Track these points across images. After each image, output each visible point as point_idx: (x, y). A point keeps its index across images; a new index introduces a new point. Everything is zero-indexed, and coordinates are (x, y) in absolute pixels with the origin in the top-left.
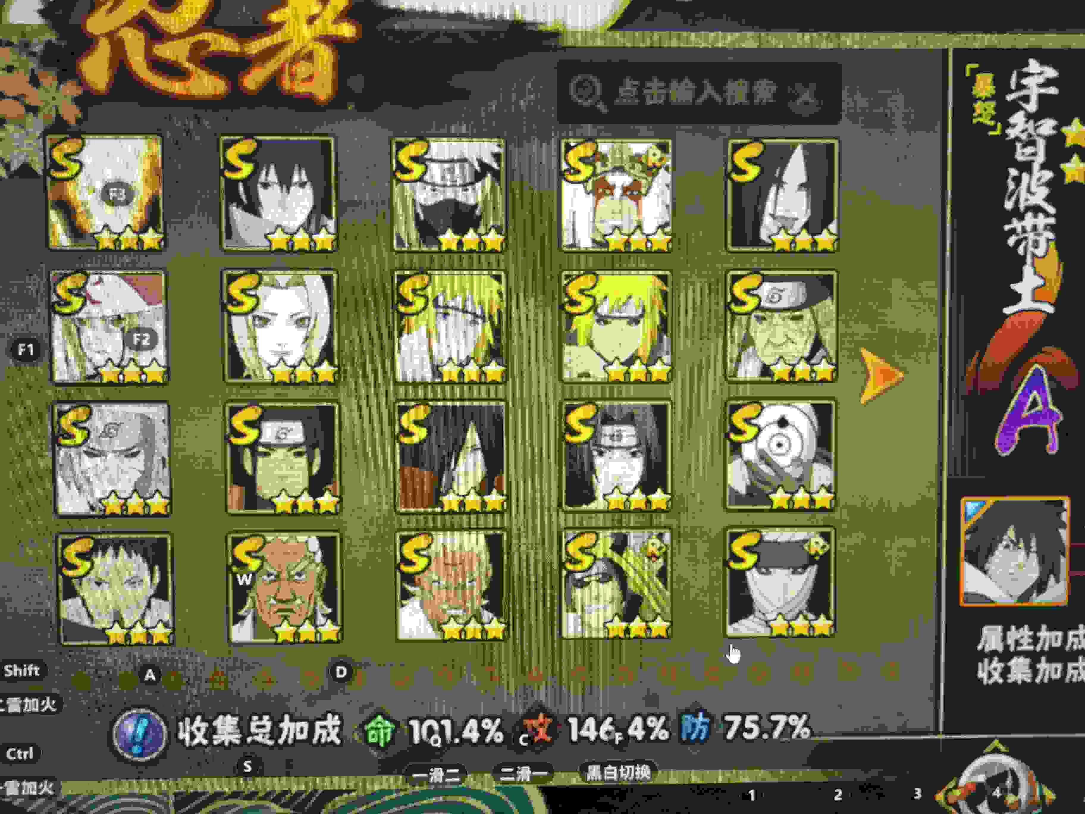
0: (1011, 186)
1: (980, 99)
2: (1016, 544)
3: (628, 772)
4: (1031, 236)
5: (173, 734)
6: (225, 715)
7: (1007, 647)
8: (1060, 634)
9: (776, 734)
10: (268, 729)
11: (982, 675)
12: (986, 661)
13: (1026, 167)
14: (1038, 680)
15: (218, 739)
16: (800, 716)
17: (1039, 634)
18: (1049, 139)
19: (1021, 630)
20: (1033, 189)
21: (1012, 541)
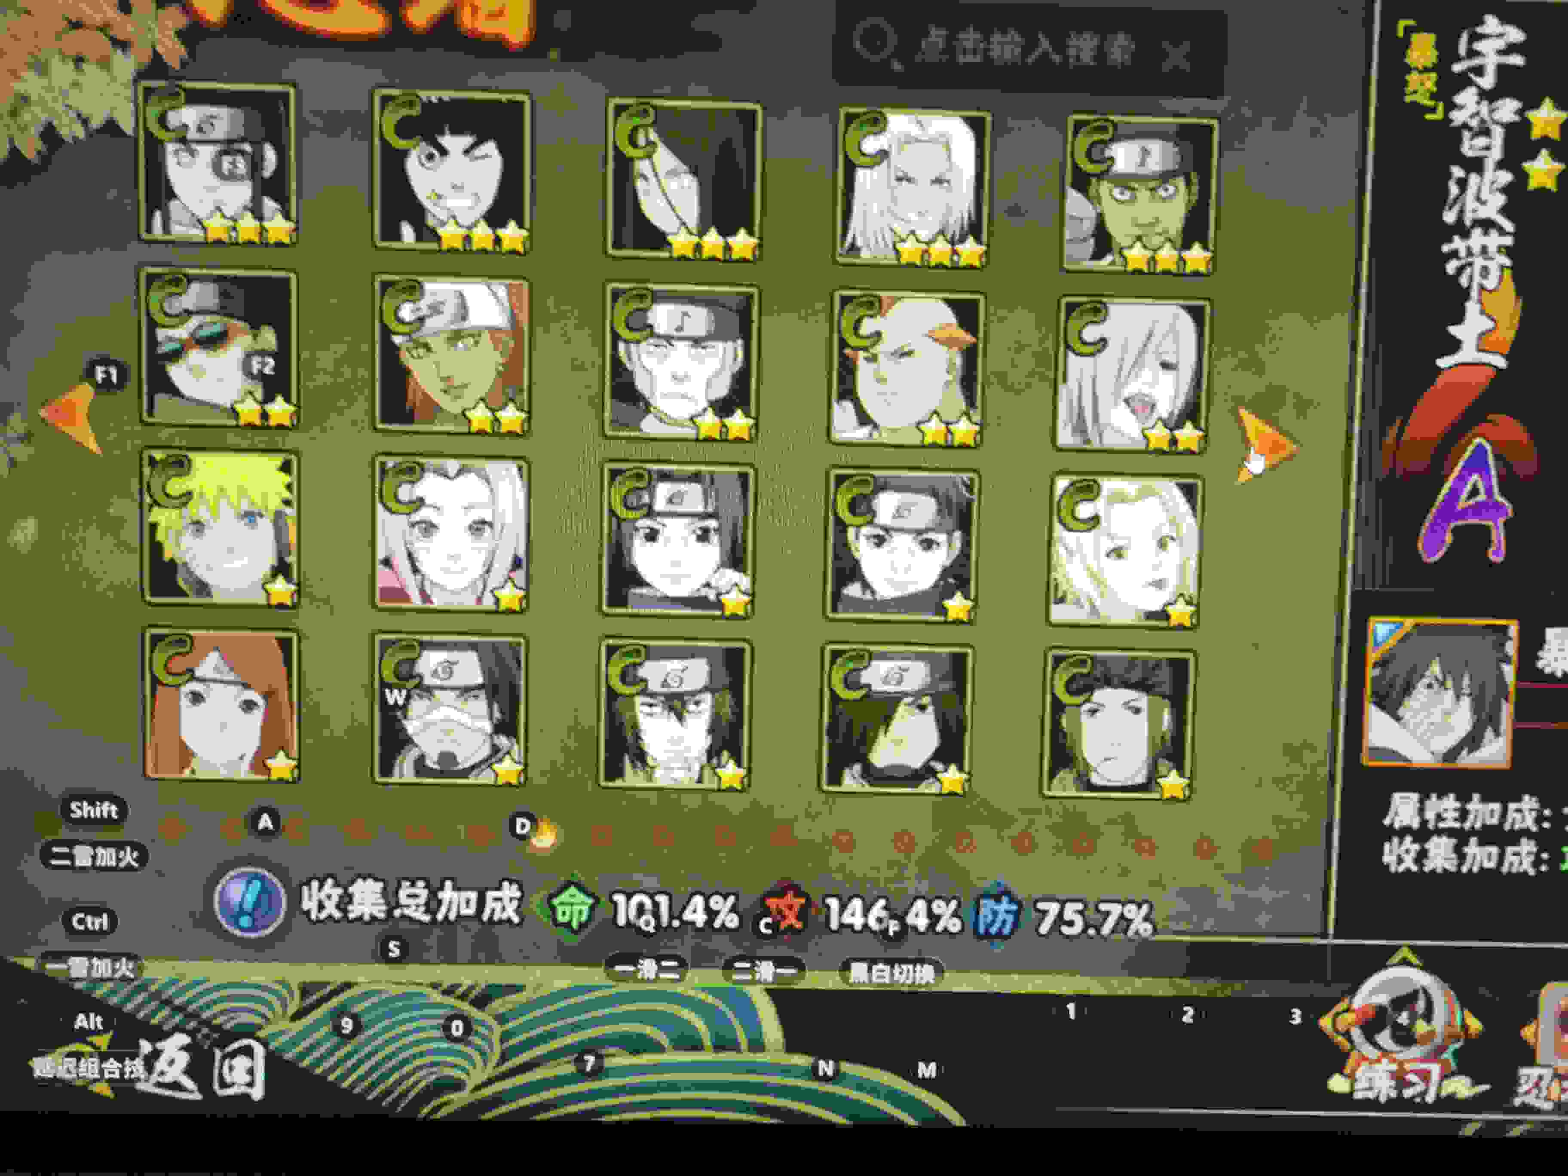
0: (1454, 190)
1: (1416, 69)
2: (1442, 684)
3: (905, 972)
4: (1479, 262)
5: (295, 902)
6: (365, 879)
7: (1424, 823)
8: (1498, 807)
9: (1106, 930)
10: (422, 900)
11: (1388, 858)
12: (1396, 840)
13: (1476, 165)
14: (1464, 869)
15: (355, 910)
16: (1139, 906)
17: (1469, 806)
18: (1509, 128)
19: (1445, 798)
20: (1484, 196)
21: (1437, 679)
